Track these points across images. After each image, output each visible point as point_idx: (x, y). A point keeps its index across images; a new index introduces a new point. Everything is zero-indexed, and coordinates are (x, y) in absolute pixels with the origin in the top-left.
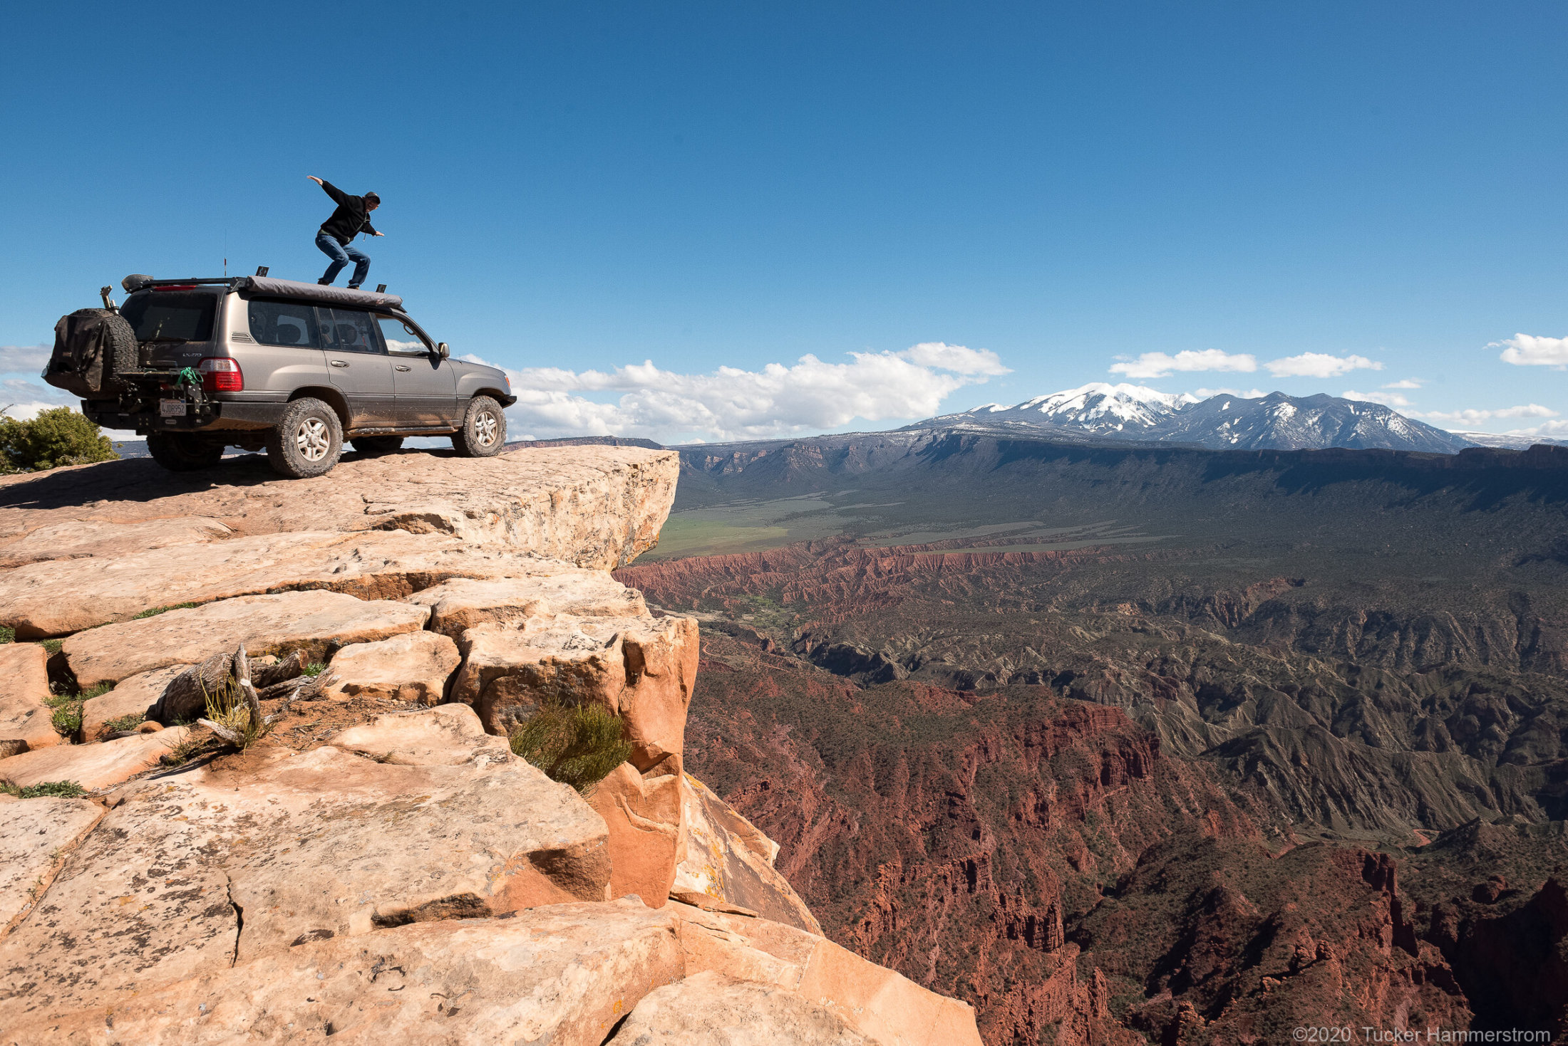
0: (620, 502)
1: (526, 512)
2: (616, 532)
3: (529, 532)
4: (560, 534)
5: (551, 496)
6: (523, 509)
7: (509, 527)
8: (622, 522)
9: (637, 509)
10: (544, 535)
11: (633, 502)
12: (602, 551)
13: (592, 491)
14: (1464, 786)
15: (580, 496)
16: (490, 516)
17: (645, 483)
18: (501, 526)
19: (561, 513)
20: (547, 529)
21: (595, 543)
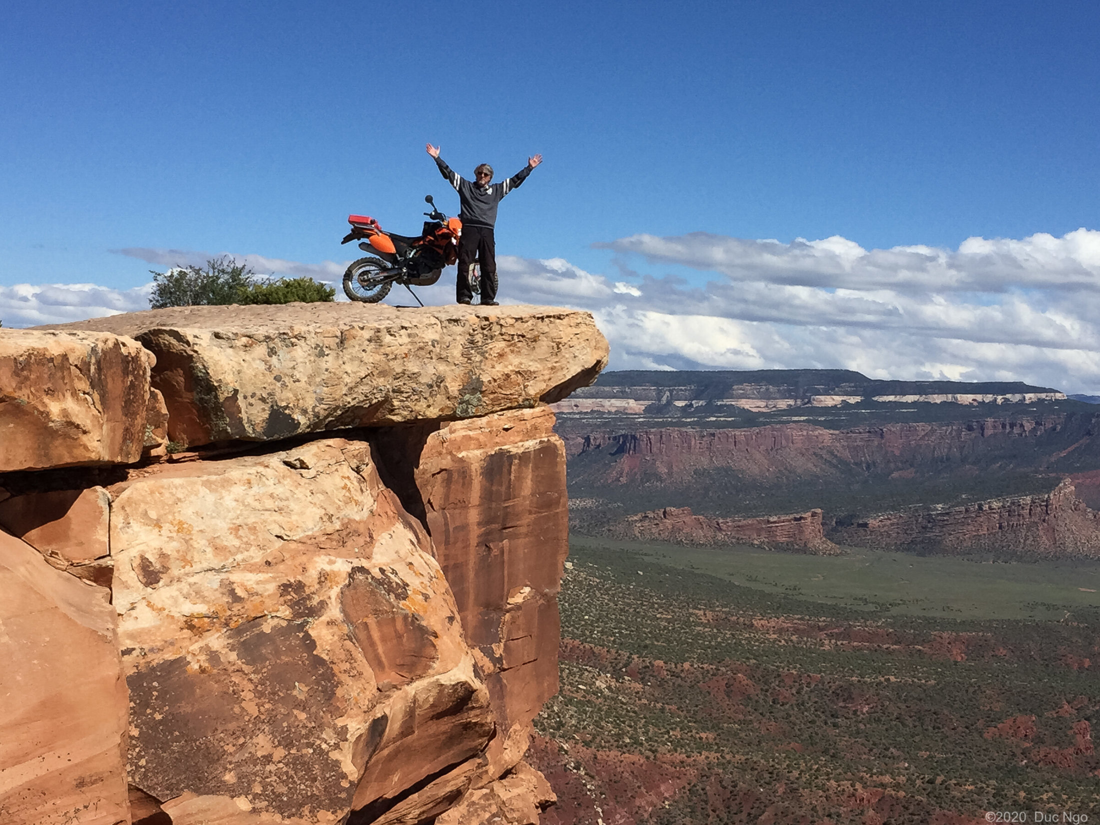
0: (456, 352)
1: (302, 342)
2: (448, 380)
3: (299, 360)
4: (348, 368)
5: (342, 333)
6: (293, 340)
7: (272, 352)
8: (459, 371)
9: (489, 363)
10: (324, 366)
11: (482, 354)
12: (427, 395)
13: (409, 336)
15: (388, 339)
16: (244, 340)
17: (507, 338)
18: (261, 350)
19: (353, 349)
20: (329, 362)
21: (414, 385)
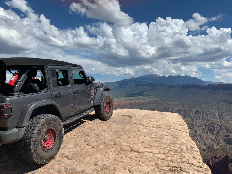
14: (211, 139)
